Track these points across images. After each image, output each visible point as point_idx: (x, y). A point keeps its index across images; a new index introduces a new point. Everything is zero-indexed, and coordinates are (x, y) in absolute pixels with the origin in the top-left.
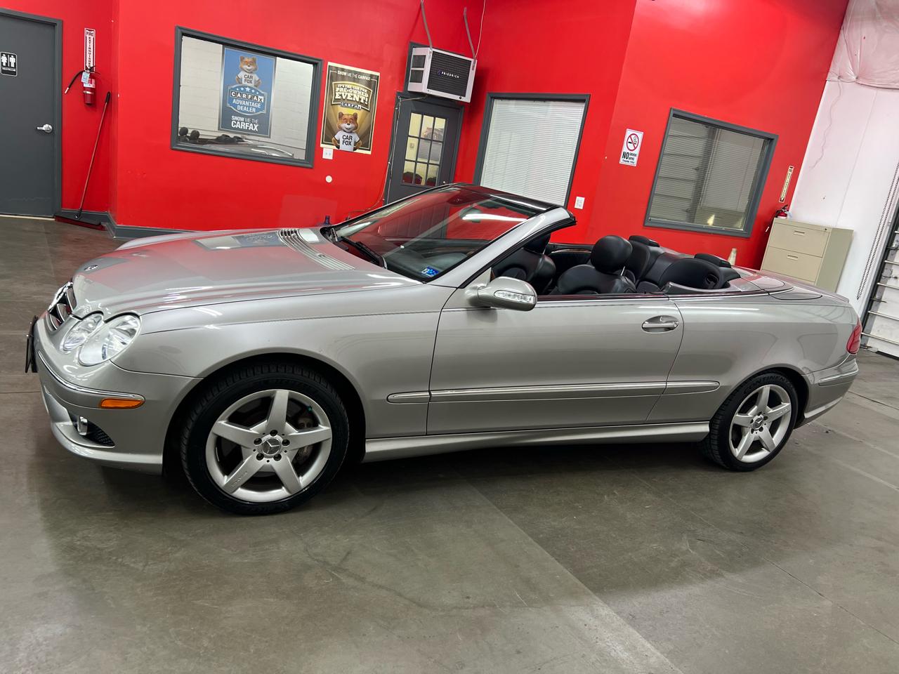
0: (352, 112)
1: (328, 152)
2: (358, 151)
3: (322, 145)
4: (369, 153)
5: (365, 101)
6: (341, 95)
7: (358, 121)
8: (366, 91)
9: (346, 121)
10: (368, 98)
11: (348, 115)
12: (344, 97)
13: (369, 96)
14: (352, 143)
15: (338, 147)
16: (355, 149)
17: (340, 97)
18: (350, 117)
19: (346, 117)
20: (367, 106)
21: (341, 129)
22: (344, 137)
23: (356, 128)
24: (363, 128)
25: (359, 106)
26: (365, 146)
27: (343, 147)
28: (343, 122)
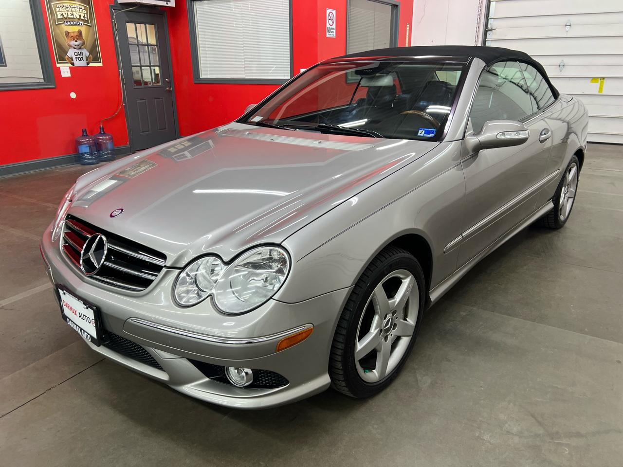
0: (76, 29)
1: (65, 71)
2: (91, 65)
3: (58, 65)
4: (101, 65)
5: (84, 17)
6: (62, 15)
7: (83, 37)
8: (83, 8)
9: (73, 38)
10: (87, 14)
11: (73, 32)
12: (65, 16)
13: (87, 11)
14: (84, 58)
15: (73, 64)
16: (88, 64)
17: (62, 17)
18: (76, 34)
19: (72, 35)
20: (87, 21)
21: (71, 47)
22: (76, 54)
23: (84, 44)
24: (89, 43)
25: (81, 22)
26: (96, 59)
27: (78, 63)
28: (71, 40)
